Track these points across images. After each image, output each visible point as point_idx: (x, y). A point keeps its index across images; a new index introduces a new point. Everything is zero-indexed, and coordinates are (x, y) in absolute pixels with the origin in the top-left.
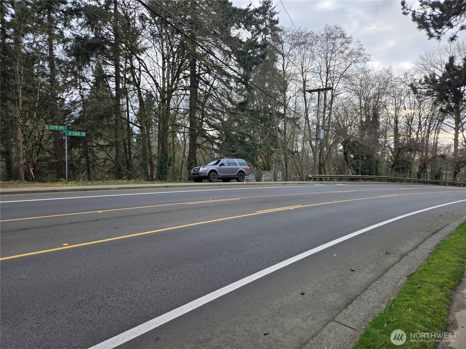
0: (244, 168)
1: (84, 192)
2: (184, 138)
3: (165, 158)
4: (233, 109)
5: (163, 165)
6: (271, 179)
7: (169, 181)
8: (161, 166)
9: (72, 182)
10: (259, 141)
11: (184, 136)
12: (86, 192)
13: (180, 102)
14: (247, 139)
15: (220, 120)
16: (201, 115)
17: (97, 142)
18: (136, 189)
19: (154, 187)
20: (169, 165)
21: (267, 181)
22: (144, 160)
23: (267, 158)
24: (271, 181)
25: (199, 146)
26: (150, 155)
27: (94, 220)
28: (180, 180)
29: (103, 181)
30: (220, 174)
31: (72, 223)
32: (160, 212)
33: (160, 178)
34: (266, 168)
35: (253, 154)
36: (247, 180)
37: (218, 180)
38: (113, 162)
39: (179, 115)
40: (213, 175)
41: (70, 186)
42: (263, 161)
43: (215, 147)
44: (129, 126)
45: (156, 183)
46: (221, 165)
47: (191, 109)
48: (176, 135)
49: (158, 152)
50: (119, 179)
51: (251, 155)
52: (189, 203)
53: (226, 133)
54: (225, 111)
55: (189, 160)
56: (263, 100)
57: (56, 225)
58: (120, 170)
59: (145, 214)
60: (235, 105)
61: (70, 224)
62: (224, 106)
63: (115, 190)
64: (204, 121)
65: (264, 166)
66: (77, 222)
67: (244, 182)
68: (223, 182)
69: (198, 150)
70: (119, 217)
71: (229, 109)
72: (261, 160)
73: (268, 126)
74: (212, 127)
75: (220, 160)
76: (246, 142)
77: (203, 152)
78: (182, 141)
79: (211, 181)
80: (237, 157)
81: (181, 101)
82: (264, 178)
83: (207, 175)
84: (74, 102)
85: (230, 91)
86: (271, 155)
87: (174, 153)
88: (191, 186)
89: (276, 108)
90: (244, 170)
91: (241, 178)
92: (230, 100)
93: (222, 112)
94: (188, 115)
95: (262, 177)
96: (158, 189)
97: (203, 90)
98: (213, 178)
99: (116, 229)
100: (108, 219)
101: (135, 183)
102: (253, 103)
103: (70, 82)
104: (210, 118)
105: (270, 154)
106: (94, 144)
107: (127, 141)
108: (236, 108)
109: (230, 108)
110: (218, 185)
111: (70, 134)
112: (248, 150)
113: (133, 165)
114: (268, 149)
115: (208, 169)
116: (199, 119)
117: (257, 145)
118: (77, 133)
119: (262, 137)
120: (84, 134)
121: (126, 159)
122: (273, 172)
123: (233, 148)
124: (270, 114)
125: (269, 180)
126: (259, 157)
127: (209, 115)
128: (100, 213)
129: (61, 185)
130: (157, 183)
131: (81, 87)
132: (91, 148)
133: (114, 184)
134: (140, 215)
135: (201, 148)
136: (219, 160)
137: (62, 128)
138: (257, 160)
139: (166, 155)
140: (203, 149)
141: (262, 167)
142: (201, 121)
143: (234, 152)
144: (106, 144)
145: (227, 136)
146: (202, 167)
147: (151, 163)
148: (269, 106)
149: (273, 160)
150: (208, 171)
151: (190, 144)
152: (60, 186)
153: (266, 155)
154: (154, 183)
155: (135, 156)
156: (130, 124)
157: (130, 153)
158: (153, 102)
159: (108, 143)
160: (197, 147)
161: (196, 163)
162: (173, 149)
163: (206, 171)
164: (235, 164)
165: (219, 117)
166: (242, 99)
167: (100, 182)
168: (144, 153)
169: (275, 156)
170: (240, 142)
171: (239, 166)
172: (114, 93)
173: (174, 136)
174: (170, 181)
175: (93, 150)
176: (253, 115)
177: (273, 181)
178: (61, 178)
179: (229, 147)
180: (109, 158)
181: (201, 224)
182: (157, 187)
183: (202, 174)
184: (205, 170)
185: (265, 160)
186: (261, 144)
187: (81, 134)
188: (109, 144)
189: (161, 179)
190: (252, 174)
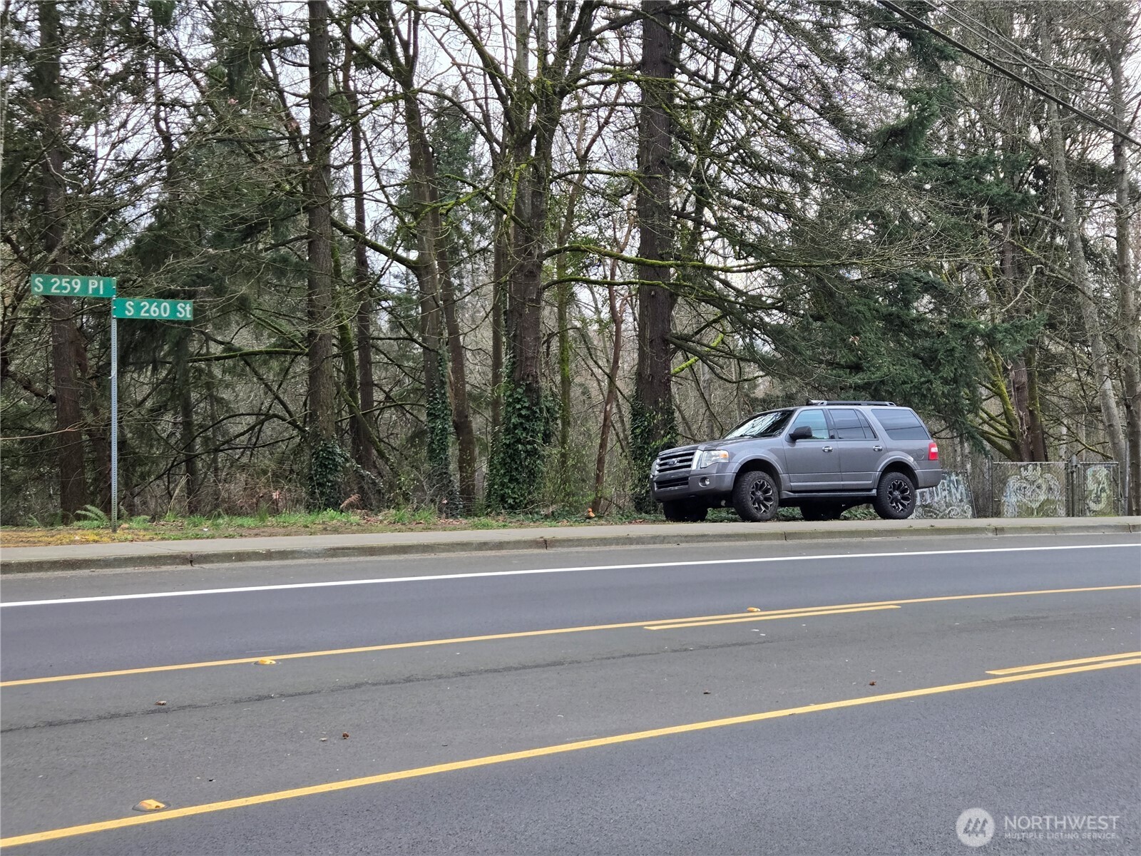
0: (910, 452)
1: (188, 567)
2: (612, 308)
3: (528, 408)
4: (852, 162)
5: (519, 441)
6: (1053, 502)
7: (546, 517)
8: (508, 446)
9: (134, 525)
10: (982, 308)
11: (612, 298)
12: (197, 567)
13: (593, 141)
14: (924, 304)
15: (787, 216)
16: (693, 198)
17: (228, 339)
18: (406, 556)
19: (485, 544)
20: (547, 437)
21: (1030, 512)
22: (432, 416)
23: (1026, 393)
24: (1054, 513)
25: (683, 343)
26: (459, 392)
27: (250, 700)
28: (599, 509)
29: (262, 520)
30: (793, 482)
31: (161, 709)
32: (524, 667)
33: (503, 499)
34: (1023, 447)
35: (955, 380)
36: (929, 511)
37: (784, 511)
38: (297, 427)
39: (591, 203)
40: (759, 487)
41: (126, 540)
42: (1006, 413)
43: (765, 347)
44: (362, 261)
45: (491, 527)
46: (794, 438)
47: (647, 169)
48: (573, 295)
49: (496, 377)
50: (327, 506)
51: (945, 382)
52: (655, 626)
53: (819, 279)
54: (809, 171)
55: (636, 414)
56: (1004, 104)
57: (100, 718)
58: (326, 463)
59: (462, 674)
60: (859, 141)
61: (153, 712)
62: (807, 148)
63: (316, 561)
64: (708, 225)
65: (1012, 434)
66: (183, 708)
67: (913, 522)
68: (808, 516)
69: (678, 363)
70: (351, 687)
71: (832, 158)
72: (993, 407)
73: (1029, 235)
74: (749, 255)
75: (791, 413)
76: (920, 319)
77: (704, 372)
78: (600, 321)
79: (747, 517)
80: (876, 392)
81: (599, 134)
82: (1013, 499)
83: (728, 483)
84: (133, 165)
85: (833, 73)
86: (1047, 377)
87: (566, 382)
88: (655, 539)
89: (1068, 141)
90: (910, 460)
91: (897, 501)
92: (835, 116)
93: (796, 177)
94: (628, 201)
95: (1002, 491)
96: (504, 552)
97: (704, 78)
98: (757, 501)
99: (348, 741)
100: (304, 694)
101: (399, 526)
102: (949, 122)
103: (115, 78)
104: (740, 210)
105: (1040, 374)
106: (216, 349)
107: (353, 329)
108: (867, 159)
109: (839, 157)
110: (786, 536)
111: (130, 313)
112: (930, 361)
113: (381, 440)
114: (1032, 350)
115: (732, 456)
116: (682, 215)
117: (975, 332)
118: (159, 307)
119: (999, 292)
120: (185, 310)
121: (351, 412)
122: (1062, 464)
123: (851, 348)
124: (1039, 172)
125: (1043, 510)
126: (984, 392)
127: (730, 194)
128: (271, 665)
129: (91, 537)
130: (499, 527)
131: (159, 95)
132: (203, 365)
133: (307, 529)
134: (440, 677)
135: (695, 353)
136: (784, 413)
137: (98, 288)
138: (975, 406)
139: (532, 390)
140: (704, 358)
141: (1000, 442)
142: (690, 224)
143: (856, 368)
144: (263, 348)
145: (823, 294)
146: (702, 447)
147: (462, 427)
148: (1034, 135)
149: (1061, 402)
150: (734, 467)
151: (641, 336)
152: (88, 542)
153: (1024, 379)
154: (486, 526)
155: (388, 397)
156: (370, 253)
157: (368, 385)
158: (468, 143)
159: (273, 340)
160: (675, 352)
161: (672, 428)
162: (563, 361)
163: (725, 465)
164: (865, 428)
165: (780, 204)
166: (896, 110)
167: (248, 521)
168: (430, 383)
169: (1067, 382)
170: (888, 318)
171: (884, 441)
172: (303, 115)
173: (567, 300)
174: (553, 517)
175: (210, 374)
176: (950, 183)
177: (1062, 511)
178: (89, 507)
179: (832, 345)
180: (278, 410)
181: (722, 727)
182: (500, 545)
183: (703, 479)
184: (716, 463)
185: (1019, 404)
186: (995, 327)
187: (174, 310)
188: (275, 345)
189: (512, 507)
190: (954, 478)
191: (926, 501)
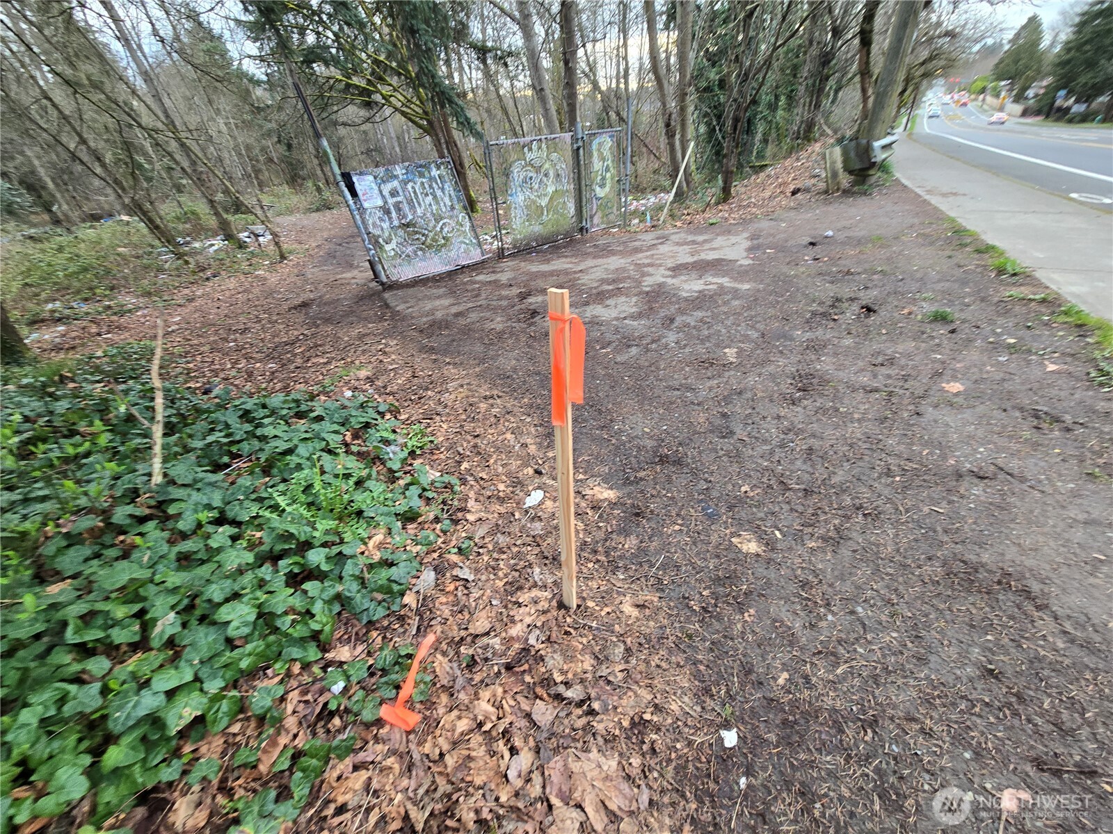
6: (562, 194)
21: (540, 213)
82: (520, 198)
95: (505, 187)
122: (568, 137)
125: (553, 207)
177: (571, 205)
190: (435, 173)
191: (405, 216)
